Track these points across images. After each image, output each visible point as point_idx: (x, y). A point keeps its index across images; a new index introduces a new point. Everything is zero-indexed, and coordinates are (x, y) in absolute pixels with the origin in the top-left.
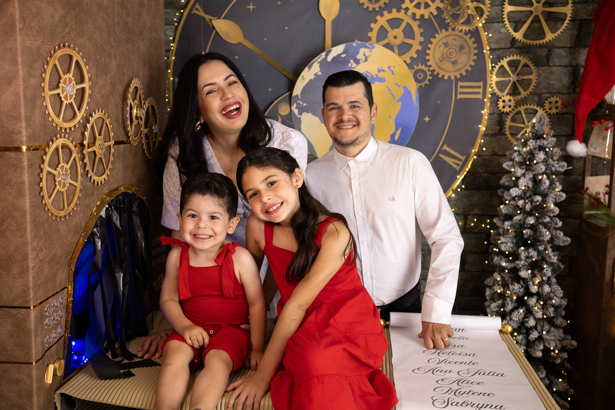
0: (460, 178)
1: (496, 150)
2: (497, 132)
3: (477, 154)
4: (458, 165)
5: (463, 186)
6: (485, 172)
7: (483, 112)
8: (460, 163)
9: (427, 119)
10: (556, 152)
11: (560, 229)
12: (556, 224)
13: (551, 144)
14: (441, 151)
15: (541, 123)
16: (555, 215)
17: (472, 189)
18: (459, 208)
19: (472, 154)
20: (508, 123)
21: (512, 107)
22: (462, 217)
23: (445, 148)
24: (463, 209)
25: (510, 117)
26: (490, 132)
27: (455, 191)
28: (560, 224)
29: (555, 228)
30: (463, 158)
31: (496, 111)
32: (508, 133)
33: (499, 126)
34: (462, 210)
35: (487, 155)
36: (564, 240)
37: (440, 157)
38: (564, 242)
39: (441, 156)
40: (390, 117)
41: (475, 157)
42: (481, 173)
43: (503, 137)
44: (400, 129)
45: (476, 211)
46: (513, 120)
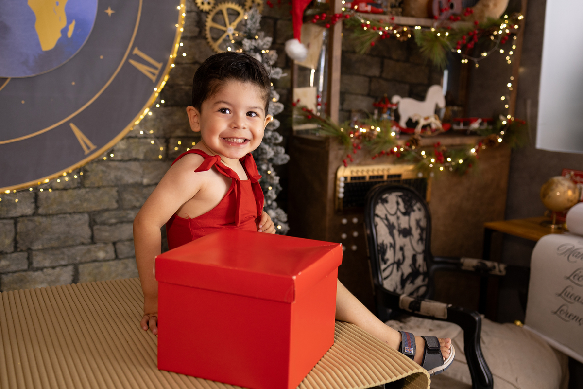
0: (157, 90)
1: (197, 57)
2: (196, 34)
3: (176, 62)
4: (154, 74)
5: (163, 101)
6: (186, 85)
7: (179, 8)
8: (157, 72)
9: (110, 11)
10: (272, 55)
11: (280, 145)
12: (276, 139)
13: (267, 45)
14: (131, 56)
15: (254, 20)
16: (275, 128)
17: (172, 106)
18: (158, 129)
19: (170, 61)
20: (209, 23)
21: (212, 5)
22: (163, 141)
23: (136, 51)
24: (164, 130)
25: (210, 17)
26: (189, 35)
27: (153, 108)
28: (281, 139)
29: (276, 145)
30: (159, 65)
31: (193, 8)
32: (209, 36)
33: (199, 27)
34: (161, 133)
35: (186, 63)
36: (283, 157)
37: (130, 64)
38: (282, 160)
39: (132, 62)
40: (57, 4)
41: (173, 65)
42: (181, 85)
43: (203, 42)
44: (74, 23)
45: (179, 133)
46: (214, 20)
